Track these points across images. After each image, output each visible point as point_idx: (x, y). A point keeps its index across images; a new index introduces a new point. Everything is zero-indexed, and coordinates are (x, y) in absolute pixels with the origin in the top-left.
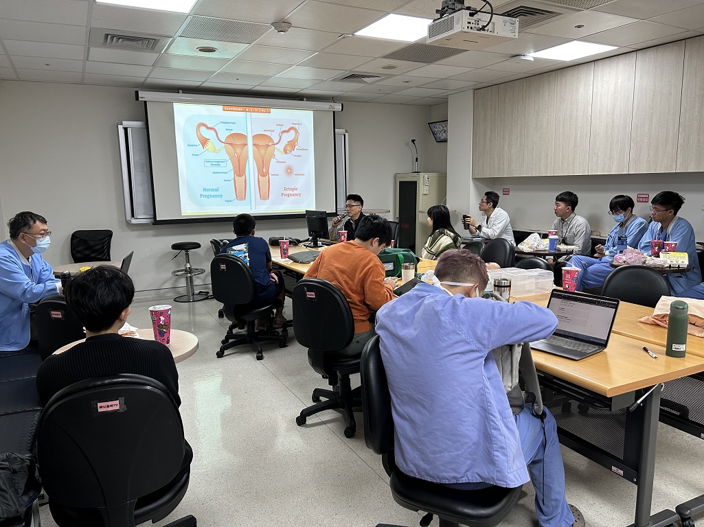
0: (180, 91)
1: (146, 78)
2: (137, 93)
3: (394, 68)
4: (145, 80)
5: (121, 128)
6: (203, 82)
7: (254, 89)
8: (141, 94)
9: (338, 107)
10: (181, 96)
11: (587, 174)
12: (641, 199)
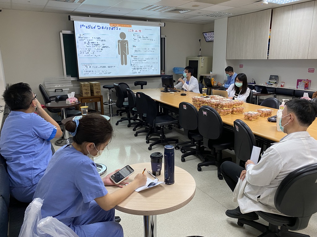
0: (90, 16)
1: (75, 9)
2: (69, 17)
3: (198, 6)
4: (74, 10)
5: (61, 34)
6: (102, 12)
7: (125, 15)
8: (71, 17)
9: (163, 24)
10: (90, 18)
11: (286, 59)
12: (310, 71)
